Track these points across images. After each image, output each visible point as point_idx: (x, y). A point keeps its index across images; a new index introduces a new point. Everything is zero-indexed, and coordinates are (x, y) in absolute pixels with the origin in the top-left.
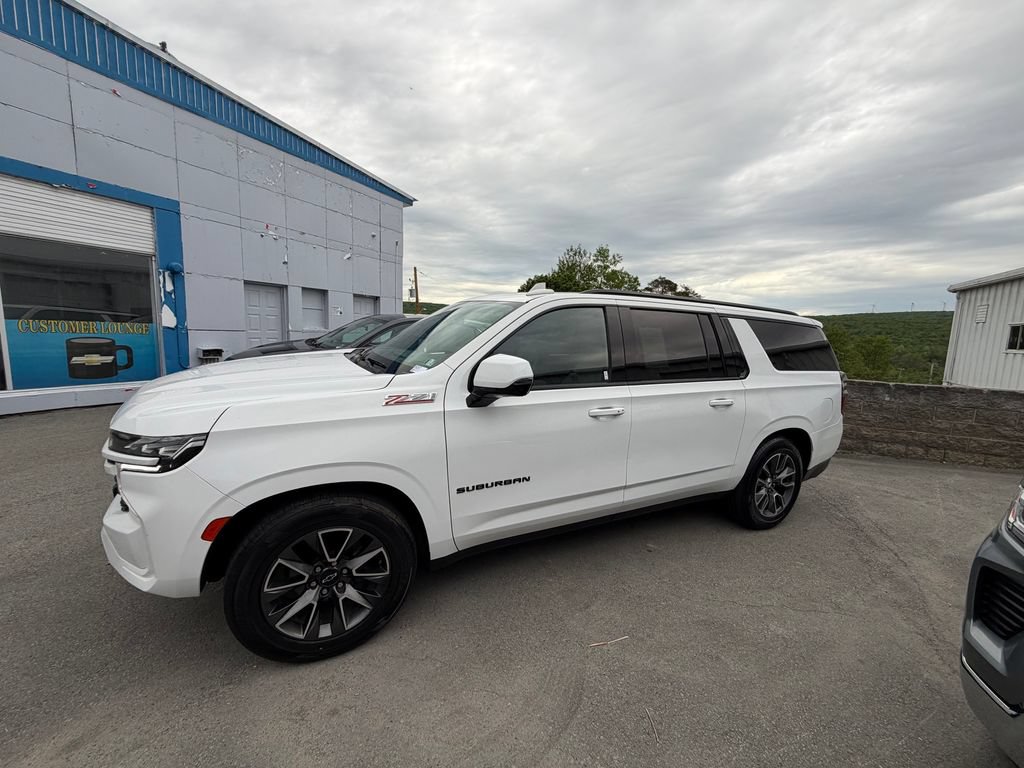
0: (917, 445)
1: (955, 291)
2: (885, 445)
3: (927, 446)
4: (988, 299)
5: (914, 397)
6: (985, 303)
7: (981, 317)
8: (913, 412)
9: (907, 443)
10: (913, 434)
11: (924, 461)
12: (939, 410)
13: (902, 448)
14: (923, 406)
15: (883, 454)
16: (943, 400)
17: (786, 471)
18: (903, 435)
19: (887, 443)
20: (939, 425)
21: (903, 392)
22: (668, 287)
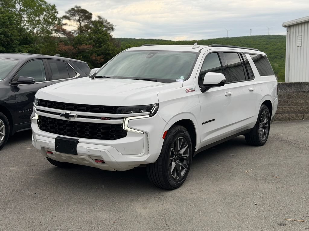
0: (293, 113)
1: (285, 27)
2: (280, 115)
3: (297, 113)
4: (301, 32)
5: (290, 89)
6: (300, 34)
7: (299, 43)
8: (290, 96)
9: (288, 112)
10: (291, 108)
11: (296, 120)
12: (300, 94)
13: (287, 115)
14: (293, 93)
15: (280, 120)
16: (300, 89)
17: (266, 120)
18: (287, 109)
19: (281, 113)
20: (300, 102)
21: (285, 86)
22: (85, 15)
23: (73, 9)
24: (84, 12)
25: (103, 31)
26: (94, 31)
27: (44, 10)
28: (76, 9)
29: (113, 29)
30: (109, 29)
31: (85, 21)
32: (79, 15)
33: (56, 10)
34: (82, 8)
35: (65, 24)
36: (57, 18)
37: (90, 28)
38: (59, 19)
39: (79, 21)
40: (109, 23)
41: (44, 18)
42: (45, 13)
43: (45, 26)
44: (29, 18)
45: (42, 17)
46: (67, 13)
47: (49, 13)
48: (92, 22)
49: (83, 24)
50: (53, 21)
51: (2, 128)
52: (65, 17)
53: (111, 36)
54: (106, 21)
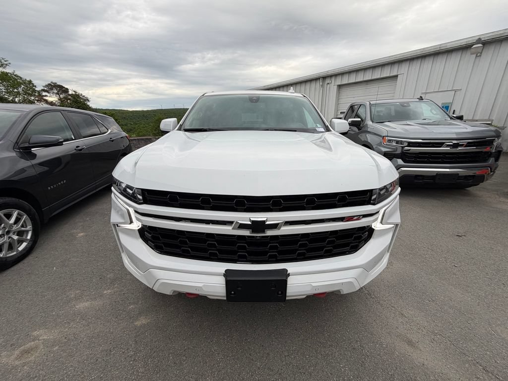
22: (62, 90)
23: (49, 84)
24: (61, 87)
25: (81, 102)
26: (73, 101)
27: (21, 84)
28: (52, 84)
29: (88, 100)
30: (85, 100)
31: (64, 94)
32: (57, 89)
33: (33, 84)
34: (58, 84)
35: (46, 96)
36: (36, 91)
37: (70, 99)
38: (38, 91)
39: (57, 93)
40: (84, 96)
41: (23, 90)
42: (23, 86)
43: (26, 96)
44: (7, 90)
45: (20, 90)
46: (45, 87)
47: (27, 87)
48: (70, 95)
49: (62, 96)
50: (33, 93)
51: (24, 221)
52: (43, 90)
53: (88, 106)
54: (81, 95)
